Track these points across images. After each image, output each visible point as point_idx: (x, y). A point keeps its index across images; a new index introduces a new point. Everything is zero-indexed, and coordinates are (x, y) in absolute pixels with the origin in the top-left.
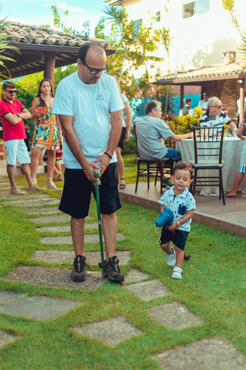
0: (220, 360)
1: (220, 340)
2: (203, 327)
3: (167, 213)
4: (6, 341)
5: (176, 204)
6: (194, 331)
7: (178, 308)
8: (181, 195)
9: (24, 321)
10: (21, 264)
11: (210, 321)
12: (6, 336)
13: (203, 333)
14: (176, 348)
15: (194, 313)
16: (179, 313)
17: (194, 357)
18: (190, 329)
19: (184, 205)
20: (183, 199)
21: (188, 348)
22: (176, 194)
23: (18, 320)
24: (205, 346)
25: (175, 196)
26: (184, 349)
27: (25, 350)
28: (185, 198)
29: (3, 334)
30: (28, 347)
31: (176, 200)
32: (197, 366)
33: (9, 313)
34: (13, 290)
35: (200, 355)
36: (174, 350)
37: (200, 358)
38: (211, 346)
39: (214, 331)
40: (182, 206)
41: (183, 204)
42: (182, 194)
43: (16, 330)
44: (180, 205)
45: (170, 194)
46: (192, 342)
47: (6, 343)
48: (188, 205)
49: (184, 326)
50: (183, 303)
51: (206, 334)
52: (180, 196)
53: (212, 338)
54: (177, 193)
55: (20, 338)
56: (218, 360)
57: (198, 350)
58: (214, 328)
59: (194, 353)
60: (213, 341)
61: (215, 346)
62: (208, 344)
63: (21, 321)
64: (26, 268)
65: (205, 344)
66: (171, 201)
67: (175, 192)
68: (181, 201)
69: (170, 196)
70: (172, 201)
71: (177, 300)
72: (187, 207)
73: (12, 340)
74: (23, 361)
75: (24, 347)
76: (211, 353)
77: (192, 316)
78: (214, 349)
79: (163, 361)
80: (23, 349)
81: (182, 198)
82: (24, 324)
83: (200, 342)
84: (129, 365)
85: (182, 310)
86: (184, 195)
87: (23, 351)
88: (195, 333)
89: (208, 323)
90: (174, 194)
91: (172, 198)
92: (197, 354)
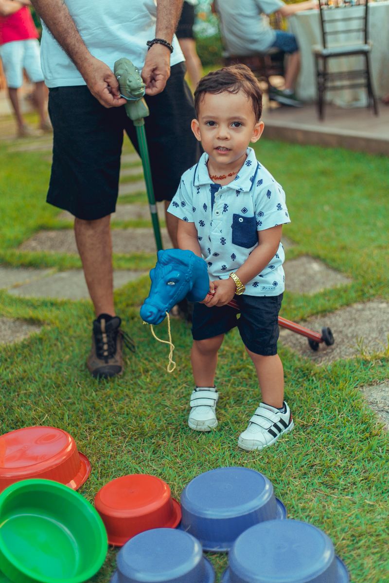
0: (385, 329)
1: (382, 302)
2: (353, 287)
3: (169, 267)
4: (26, 334)
5: (221, 216)
6: (338, 293)
7: (308, 266)
8: (234, 185)
9: (53, 304)
10: (43, 228)
11: (363, 277)
12: (25, 327)
13: (353, 295)
14: (309, 319)
15: (337, 270)
16: (311, 272)
17: (341, 329)
18: (331, 292)
19: (250, 214)
20: (241, 195)
21: (330, 318)
22: (218, 182)
23: (44, 304)
24: (358, 313)
25: (214, 188)
26: (323, 319)
27: (59, 344)
28: (247, 193)
29: (21, 326)
30: (62, 338)
31: (220, 203)
32: (346, 341)
33: (28, 297)
34: (32, 265)
35: (351, 325)
36: (306, 323)
37: (350, 330)
38: (368, 313)
39: (372, 291)
40: (241, 220)
41: (245, 210)
42: (237, 178)
43: (41, 317)
44: (236, 217)
45: (197, 184)
46: (336, 309)
47: (27, 337)
48: (261, 214)
49: (320, 289)
50: (317, 258)
51: (359, 296)
52: (230, 189)
53: (369, 300)
54: (221, 178)
55: (49, 328)
56: (382, 329)
57: (346, 320)
58: (371, 287)
59: (341, 324)
60: (370, 305)
61: (374, 312)
62: (363, 310)
63: (49, 304)
64: (52, 234)
65: (358, 310)
66: (205, 207)
67: (213, 174)
68: (236, 204)
69: (198, 188)
70: (209, 205)
71: (307, 255)
72: (259, 219)
73: (36, 331)
74: (57, 359)
75: (57, 339)
76: (369, 321)
77: (332, 274)
78: (374, 316)
79: (289, 340)
80: (55, 342)
81: (238, 192)
82: (54, 309)
83: (348, 309)
84: (233, 350)
85: (316, 267)
86: (243, 180)
87: (55, 345)
88: (339, 296)
89: (361, 280)
90: (211, 182)
91: (206, 194)
92: (345, 325)
